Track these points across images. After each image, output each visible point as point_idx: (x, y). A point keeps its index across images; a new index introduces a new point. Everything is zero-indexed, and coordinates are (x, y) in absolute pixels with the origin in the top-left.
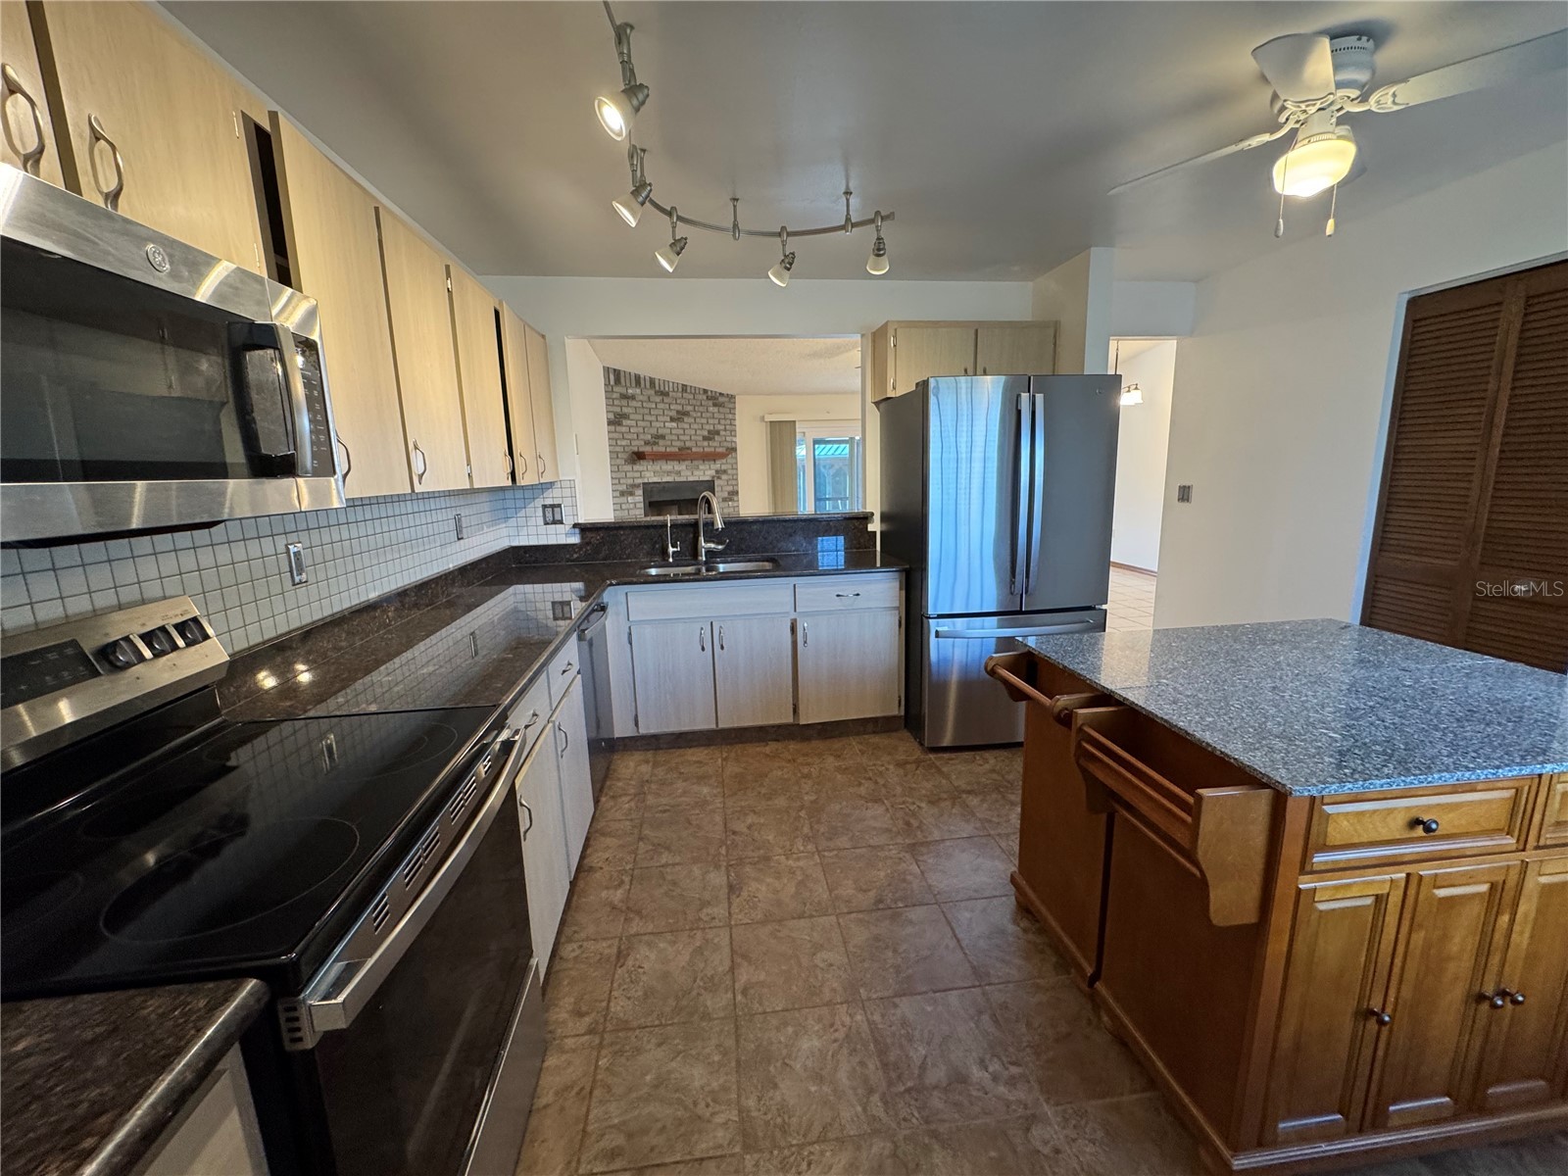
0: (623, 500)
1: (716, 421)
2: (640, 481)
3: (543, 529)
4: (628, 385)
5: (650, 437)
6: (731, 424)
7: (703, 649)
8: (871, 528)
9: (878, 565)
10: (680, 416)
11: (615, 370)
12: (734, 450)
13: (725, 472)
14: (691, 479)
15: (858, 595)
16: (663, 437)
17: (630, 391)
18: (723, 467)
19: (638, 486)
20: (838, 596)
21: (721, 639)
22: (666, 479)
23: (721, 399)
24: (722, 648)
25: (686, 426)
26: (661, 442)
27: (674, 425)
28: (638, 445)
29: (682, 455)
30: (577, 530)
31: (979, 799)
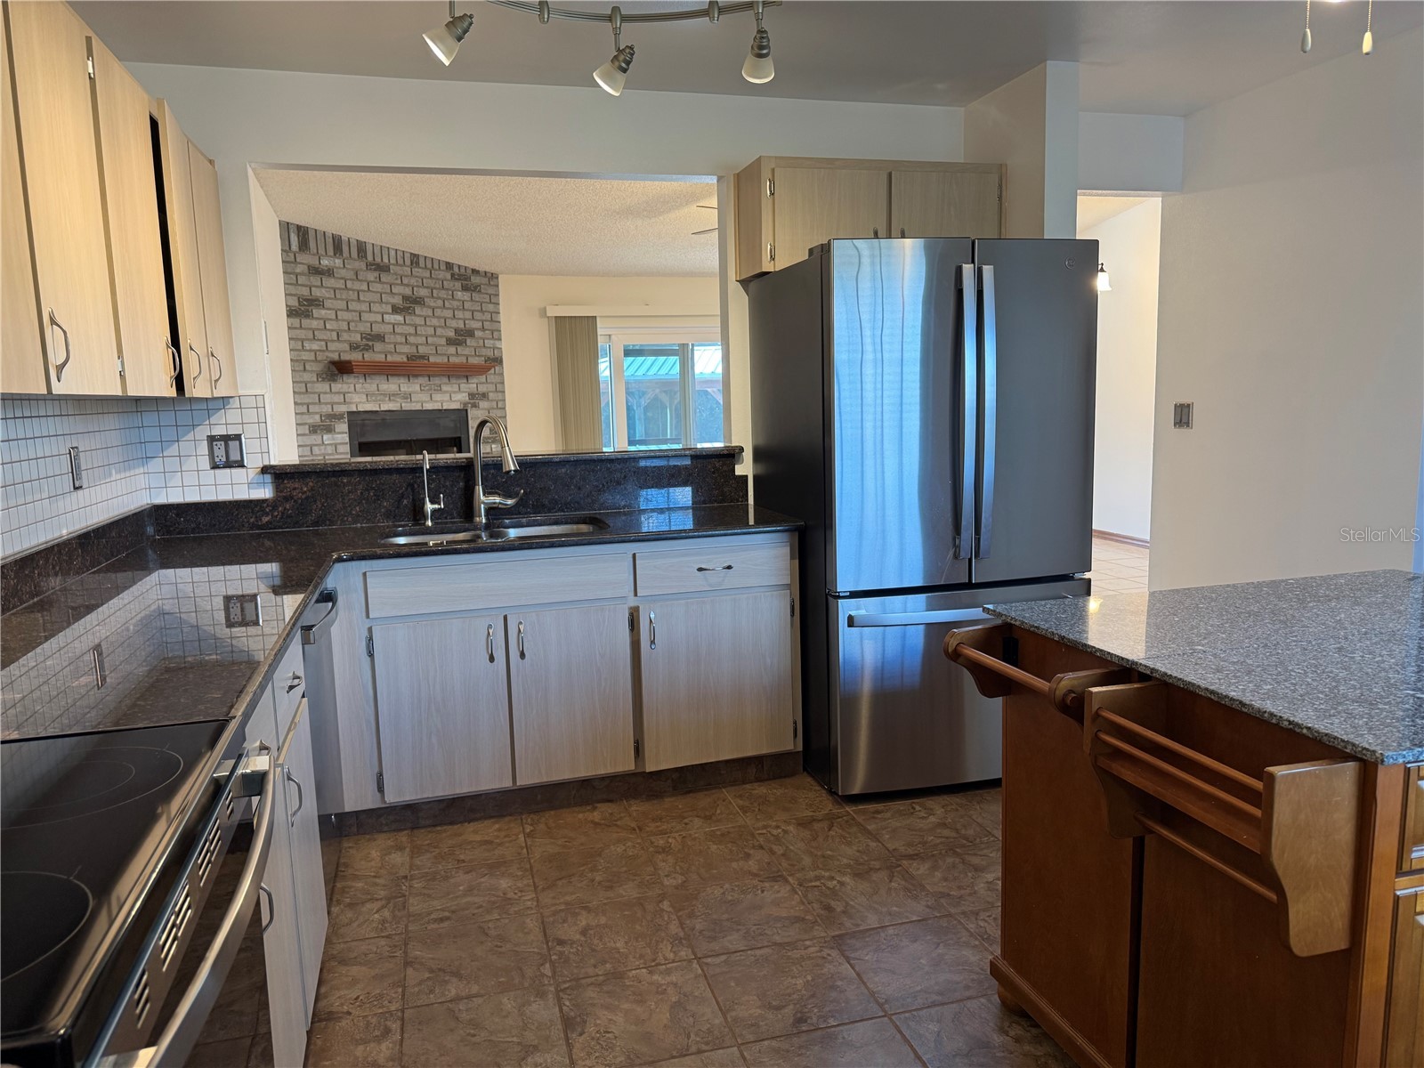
0: (316, 439)
1: (468, 315)
2: (344, 409)
3: (210, 476)
4: (322, 251)
5: (358, 337)
6: (492, 320)
7: (492, 659)
8: (740, 470)
9: (751, 522)
10: (409, 305)
11: (299, 228)
12: (498, 361)
13: (484, 396)
14: (429, 406)
15: (729, 567)
16: (380, 338)
17: (325, 262)
18: (482, 389)
19: (339, 417)
20: (700, 570)
21: (521, 641)
22: (385, 407)
23: (475, 280)
24: (522, 655)
25: (419, 321)
26: (378, 346)
27: (399, 318)
28: (338, 350)
29: (413, 368)
30: (268, 478)
31: (927, 866)
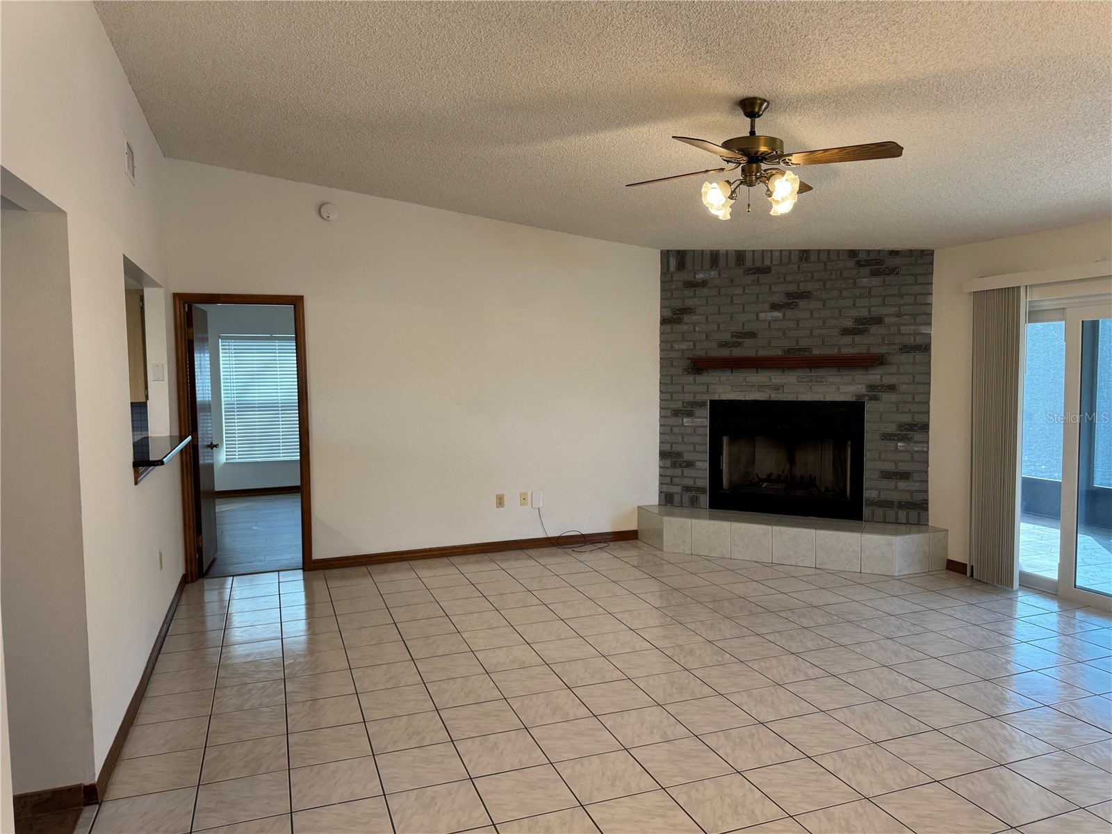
0: (677, 421)
1: (877, 301)
2: (707, 398)
5: (729, 336)
10: (791, 300)
11: (679, 252)
12: (924, 348)
13: (891, 388)
14: (806, 397)
16: (752, 335)
17: (700, 276)
18: (887, 380)
19: (703, 404)
22: (750, 397)
25: (804, 315)
26: (749, 342)
27: (778, 314)
28: (706, 348)
29: (789, 361)
